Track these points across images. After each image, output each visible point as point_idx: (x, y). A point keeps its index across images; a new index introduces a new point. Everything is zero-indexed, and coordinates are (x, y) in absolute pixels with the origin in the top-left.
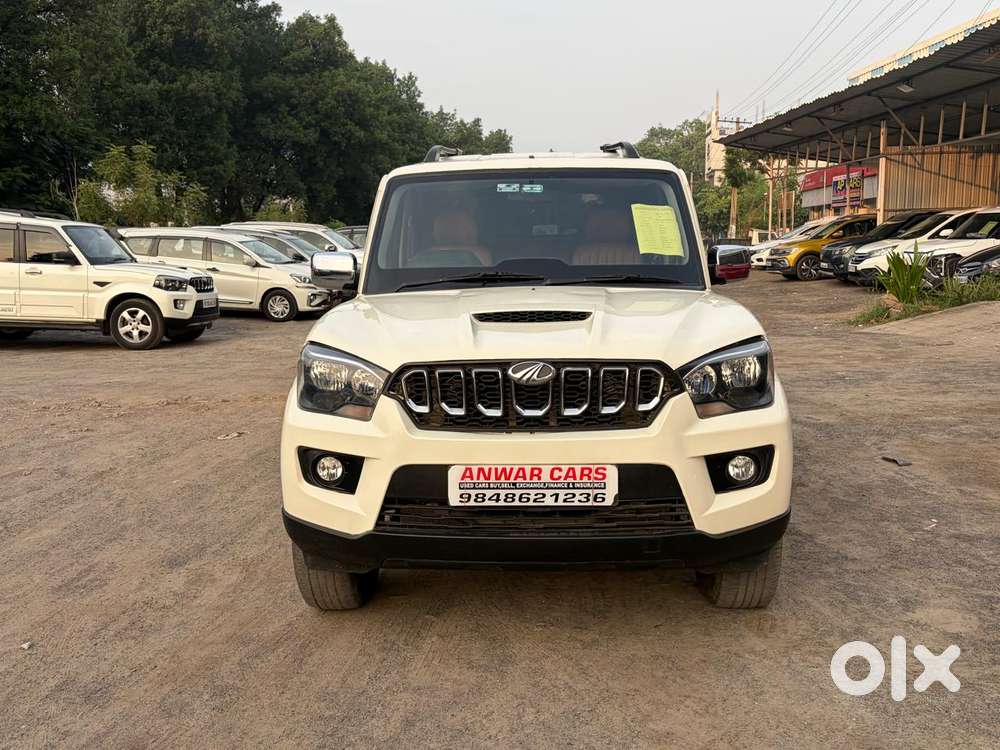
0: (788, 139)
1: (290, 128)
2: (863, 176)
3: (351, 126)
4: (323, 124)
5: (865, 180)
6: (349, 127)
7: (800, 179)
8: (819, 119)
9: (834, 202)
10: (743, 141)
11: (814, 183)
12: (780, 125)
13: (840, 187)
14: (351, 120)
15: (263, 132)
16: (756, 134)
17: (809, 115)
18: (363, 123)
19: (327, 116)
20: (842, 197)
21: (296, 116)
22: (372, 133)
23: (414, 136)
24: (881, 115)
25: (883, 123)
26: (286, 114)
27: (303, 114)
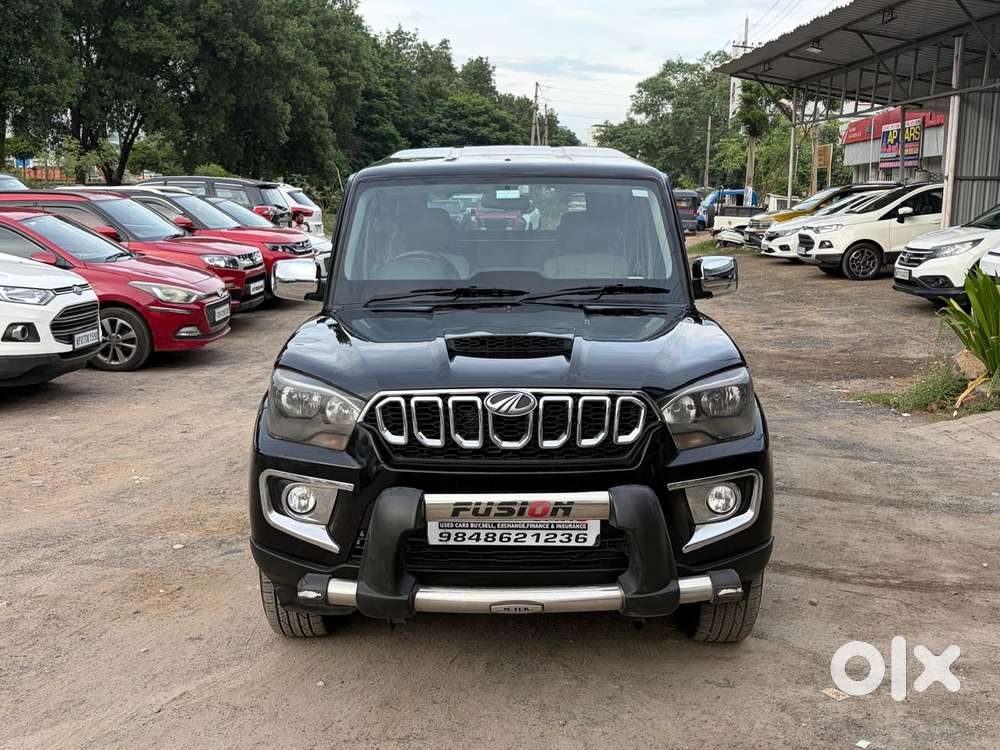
0: (818, 68)
1: (160, 38)
2: (924, 126)
3: (244, 38)
4: (205, 34)
5: (926, 132)
6: (240, 39)
7: (843, 129)
8: (860, 33)
9: (884, 160)
10: (754, 70)
11: (860, 134)
12: (804, 45)
13: (891, 140)
14: (245, 30)
15: (122, 42)
16: (772, 59)
17: (845, 28)
18: (261, 36)
19: (213, 24)
20: (894, 155)
21: (169, 22)
22: (275, 50)
23: (347, 57)
24: (954, 29)
25: (958, 43)
26: (155, 18)
27: (179, 19)
